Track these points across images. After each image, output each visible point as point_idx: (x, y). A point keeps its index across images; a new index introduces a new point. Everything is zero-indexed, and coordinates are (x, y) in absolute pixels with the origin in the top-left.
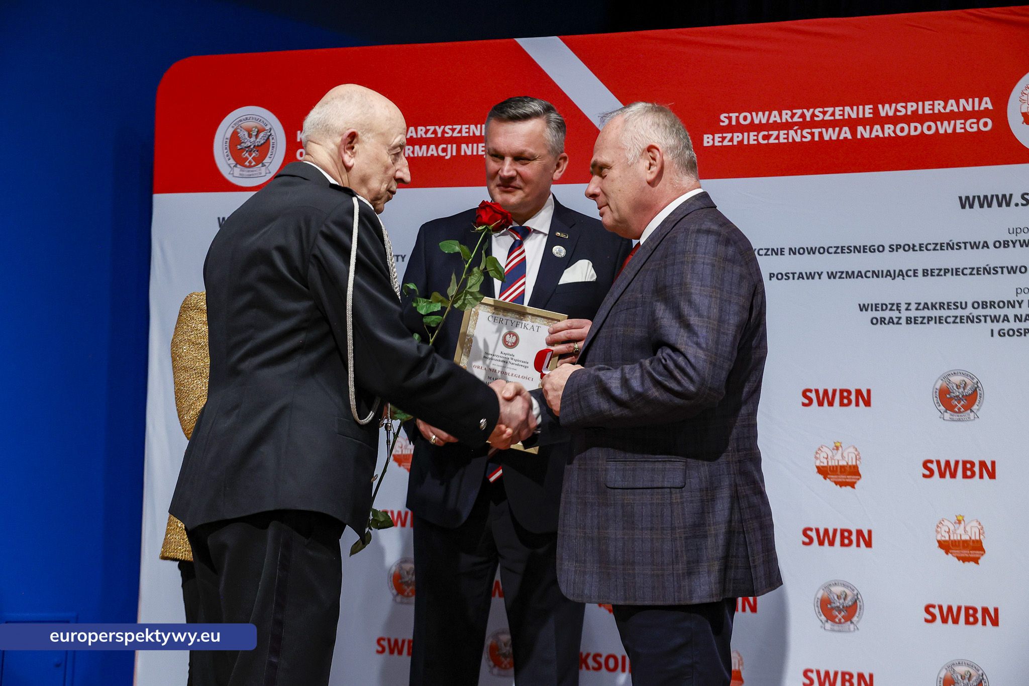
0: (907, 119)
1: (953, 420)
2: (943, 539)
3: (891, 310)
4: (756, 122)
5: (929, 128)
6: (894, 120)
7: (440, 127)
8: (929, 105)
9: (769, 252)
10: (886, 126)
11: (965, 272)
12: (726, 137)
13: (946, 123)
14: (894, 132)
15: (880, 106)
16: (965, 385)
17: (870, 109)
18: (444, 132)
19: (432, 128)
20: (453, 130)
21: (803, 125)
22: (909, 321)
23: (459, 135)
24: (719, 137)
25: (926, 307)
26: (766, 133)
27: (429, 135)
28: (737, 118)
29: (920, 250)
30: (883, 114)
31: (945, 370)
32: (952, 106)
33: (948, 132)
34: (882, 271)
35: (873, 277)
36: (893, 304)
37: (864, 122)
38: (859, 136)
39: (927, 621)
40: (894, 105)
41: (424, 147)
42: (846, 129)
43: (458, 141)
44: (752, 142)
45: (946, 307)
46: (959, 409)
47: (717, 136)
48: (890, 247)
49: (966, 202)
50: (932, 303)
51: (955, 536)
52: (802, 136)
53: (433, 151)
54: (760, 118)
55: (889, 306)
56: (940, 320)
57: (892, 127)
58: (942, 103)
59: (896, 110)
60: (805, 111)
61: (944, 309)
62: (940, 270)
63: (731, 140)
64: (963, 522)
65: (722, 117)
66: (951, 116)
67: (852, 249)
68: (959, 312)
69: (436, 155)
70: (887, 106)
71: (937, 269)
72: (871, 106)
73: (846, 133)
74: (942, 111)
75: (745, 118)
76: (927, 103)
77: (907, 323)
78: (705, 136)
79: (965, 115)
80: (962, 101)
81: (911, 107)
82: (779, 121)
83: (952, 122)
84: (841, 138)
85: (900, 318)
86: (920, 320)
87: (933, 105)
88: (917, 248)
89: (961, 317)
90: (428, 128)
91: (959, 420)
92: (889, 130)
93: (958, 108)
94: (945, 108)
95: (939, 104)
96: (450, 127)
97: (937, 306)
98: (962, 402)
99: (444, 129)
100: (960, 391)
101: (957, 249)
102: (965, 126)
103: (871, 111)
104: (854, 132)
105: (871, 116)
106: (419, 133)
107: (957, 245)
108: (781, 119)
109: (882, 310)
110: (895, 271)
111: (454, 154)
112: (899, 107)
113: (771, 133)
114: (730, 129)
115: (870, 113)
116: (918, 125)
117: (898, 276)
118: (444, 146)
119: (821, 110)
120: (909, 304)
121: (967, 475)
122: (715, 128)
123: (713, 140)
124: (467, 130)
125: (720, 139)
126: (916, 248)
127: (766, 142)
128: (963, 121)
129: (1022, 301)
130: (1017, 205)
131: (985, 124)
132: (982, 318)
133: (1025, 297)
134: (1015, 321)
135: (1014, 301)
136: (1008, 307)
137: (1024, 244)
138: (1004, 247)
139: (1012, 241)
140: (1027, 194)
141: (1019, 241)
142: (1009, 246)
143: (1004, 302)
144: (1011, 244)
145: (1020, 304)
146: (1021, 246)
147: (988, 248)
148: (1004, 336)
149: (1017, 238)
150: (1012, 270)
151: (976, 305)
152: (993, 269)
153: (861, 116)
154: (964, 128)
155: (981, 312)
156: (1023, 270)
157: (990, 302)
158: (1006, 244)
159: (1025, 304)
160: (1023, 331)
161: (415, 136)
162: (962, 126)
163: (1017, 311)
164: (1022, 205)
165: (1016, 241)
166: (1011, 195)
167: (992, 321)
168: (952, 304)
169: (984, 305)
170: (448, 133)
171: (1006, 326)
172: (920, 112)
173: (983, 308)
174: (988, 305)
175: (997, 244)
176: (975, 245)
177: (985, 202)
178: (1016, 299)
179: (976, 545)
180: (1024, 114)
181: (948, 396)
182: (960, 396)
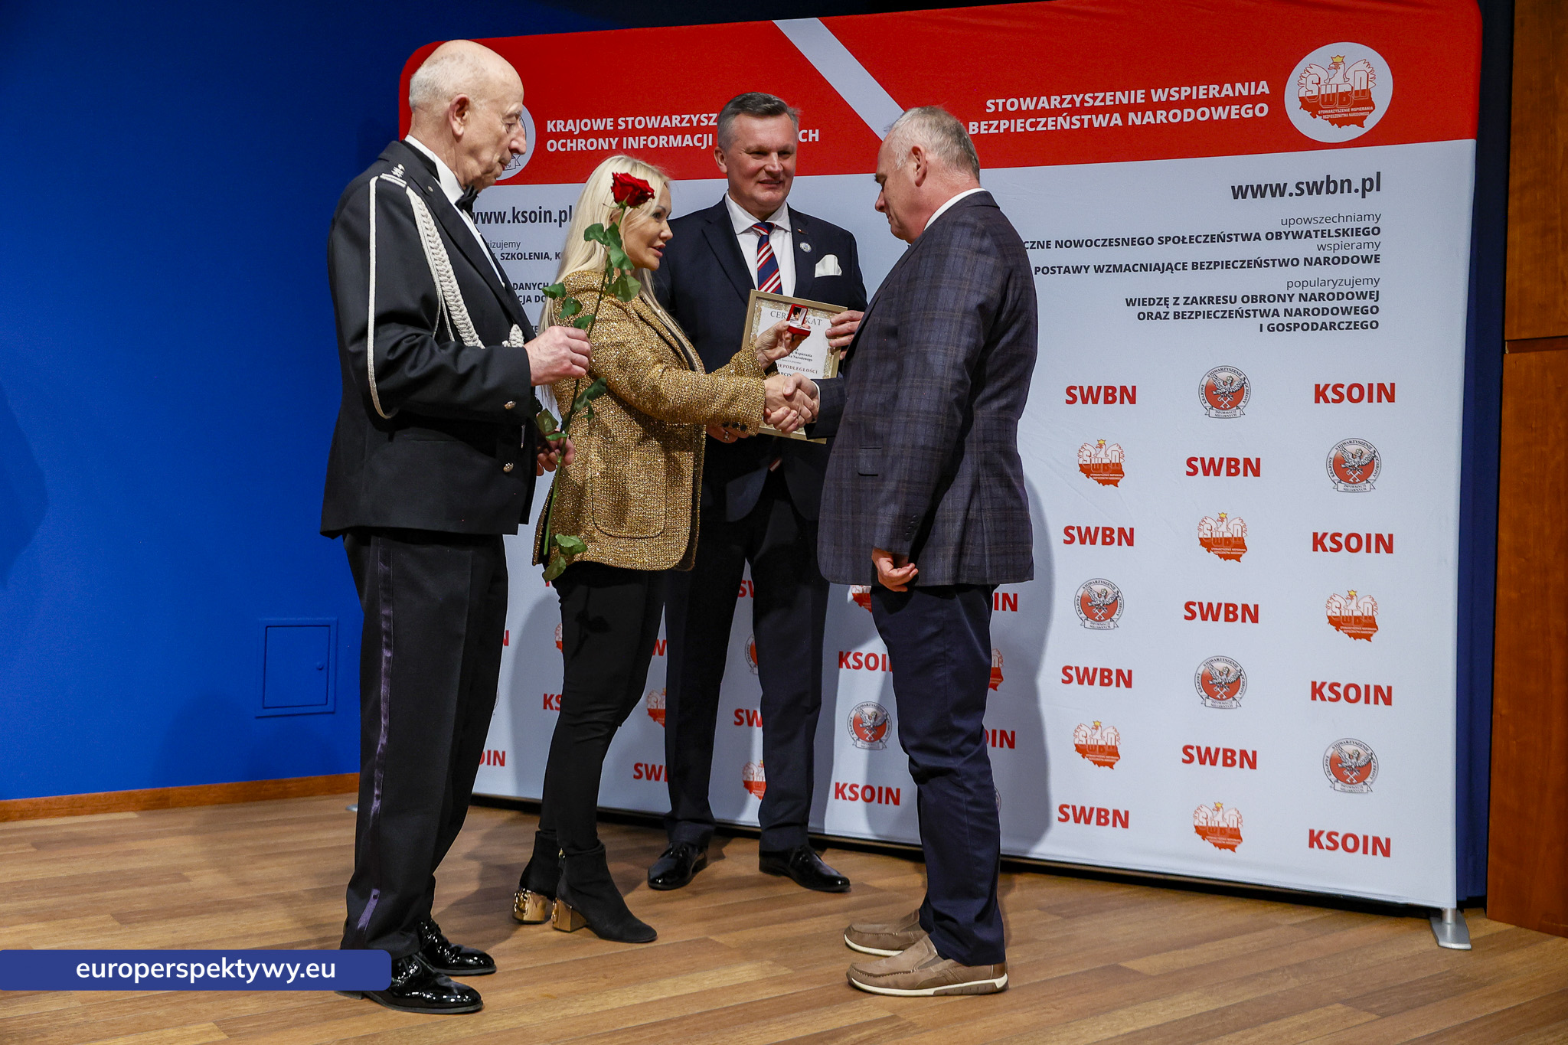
0: (1181, 105)
1: (1218, 417)
2: (1205, 537)
3: (1158, 304)
4: (1024, 108)
5: (1203, 114)
6: (1167, 106)
7: (695, 116)
8: (1204, 89)
9: (1036, 245)
10: (1159, 112)
11: (1236, 264)
12: (992, 125)
13: (1220, 109)
14: (1167, 118)
15: (1153, 91)
16: (1232, 381)
17: (1142, 94)
18: (699, 121)
19: (687, 117)
21: (1073, 111)
22: (1176, 315)
24: (985, 125)
25: (1194, 301)
26: (1034, 120)
27: (684, 124)
28: (1004, 104)
29: (1190, 242)
30: (1155, 99)
31: (1211, 366)
32: (1227, 90)
33: (1222, 118)
34: (1151, 264)
35: (1141, 271)
36: (1161, 299)
37: (1135, 108)
38: (1130, 123)
39: (1187, 618)
40: (1167, 90)
41: (679, 137)
42: (1116, 115)
44: (1019, 130)
45: (1214, 301)
46: (1225, 406)
47: (982, 123)
48: (1159, 239)
49: (1239, 192)
50: (1201, 297)
51: (1217, 533)
52: (1071, 123)
53: (688, 141)
54: (1028, 104)
55: (1157, 301)
56: (1208, 315)
57: (1164, 113)
58: (1217, 87)
59: (1169, 95)
60: (1075, 96)
61: (1213, 303)
62: (1210, 263)
63: (998, 127)
64: (1225, 520)
65: (989, 103)
66: (1227, 101)
67: (1120, 241)
68: (1228, 307)
69: (691, 145)
70: (1160, 91)
71: (1207, 262)
72: (1143, 91)
73: (1117, 120)
74: (1217, 96)
75: (1012, 105)
76: (1201, 88)
77: (1175, 318)
78: (971, 124)
79: (1240, 100)
80: (1238, 86)
81: (1185, 91)
82: (1047, 107)
83: (1228, 108)
84: (1112, 125)
85: (1167, 313)
86: (1188, 314)
87: (1208, 89)
88: (1187, 240)
89: (1230, 311)
90: (683, 116)
91: (1225, 417)
92: (1161, 116)
93: (1234, 92)
94: (1220, 92)
95: (1214, 89)
96: (706, 115)
97: (1206, 300)
98: (1229, 399)
99: (700, 117)
100: (1227, 387)
101: (1228, 241)
102: (1240, 111)
103: (1143, 96)
104: (1124, 118)
105: (1143, 101)
106: (674, 122)
107: (1228, 237)
108: (1050, 106)
109: (1150, 305)
110: (1163, 264)
111: (710, 144)
112: (1172, 92)
113: (1038, 120)
114: (997, 115)
115: (1142, 99)
116: (1192, 111)
117: (1167, 270)
118: (701, 136)
119: (1092, 95)
120: (1178, 298)
121: (1231, 473)
122: (981, 115)
123: (979, 127)
125: (986, 127)
126: (1185, 241)
127: (1033, 129)
128: (1238, 107)
129: (1293, 295)
130: (1291, 195)
131: (1261, 110)
132: (1252, 313)
133: (1296, 291)
134: (1285, 316)
135: (1285, 295)
136: (1278, 301)
137: (1297, 235)
138: (1277, 239)
139: (1285, 232)
140: (1303, 183)
141: (1293, 232)
142: (1281, 238)
143: (1274, 296)
144: (1283, 235)
145: (1291, 298)
146: (1294, 238)
147: (1260, 240)
148: (1274, 331)
149: (1290, 230)
150: (1284, 263)
151: (1246, 299)
152: (1265, 262)
153: (1132, 101)
154: (1240, 114)
155: (1250, 306)
156: (1295, 262)
157: (1261, 296)
158: (1278, 236)
159: (1296, 298)
160: (1292, 326)
161: (669, 126)
162: (1238, 111)
163: (1288, 305)
164: (1297, 194)
165: (1289, 232)
166: (1285, 185)
167: (1262, 316)
168: (1221, 298)
169: (1254, 299)
170: (704, 122)
171: (1276, 320)
172: (1194, 97)
173: (1252, 302)
174: (1258, 299)
175: (1270, 236)
176: (1246, 237)
177: (1259, 191)
178: (1287, 292)
179: (1238, 542)
180: (1302, 99)
181: (1215, 393)
182: (1227, 393)
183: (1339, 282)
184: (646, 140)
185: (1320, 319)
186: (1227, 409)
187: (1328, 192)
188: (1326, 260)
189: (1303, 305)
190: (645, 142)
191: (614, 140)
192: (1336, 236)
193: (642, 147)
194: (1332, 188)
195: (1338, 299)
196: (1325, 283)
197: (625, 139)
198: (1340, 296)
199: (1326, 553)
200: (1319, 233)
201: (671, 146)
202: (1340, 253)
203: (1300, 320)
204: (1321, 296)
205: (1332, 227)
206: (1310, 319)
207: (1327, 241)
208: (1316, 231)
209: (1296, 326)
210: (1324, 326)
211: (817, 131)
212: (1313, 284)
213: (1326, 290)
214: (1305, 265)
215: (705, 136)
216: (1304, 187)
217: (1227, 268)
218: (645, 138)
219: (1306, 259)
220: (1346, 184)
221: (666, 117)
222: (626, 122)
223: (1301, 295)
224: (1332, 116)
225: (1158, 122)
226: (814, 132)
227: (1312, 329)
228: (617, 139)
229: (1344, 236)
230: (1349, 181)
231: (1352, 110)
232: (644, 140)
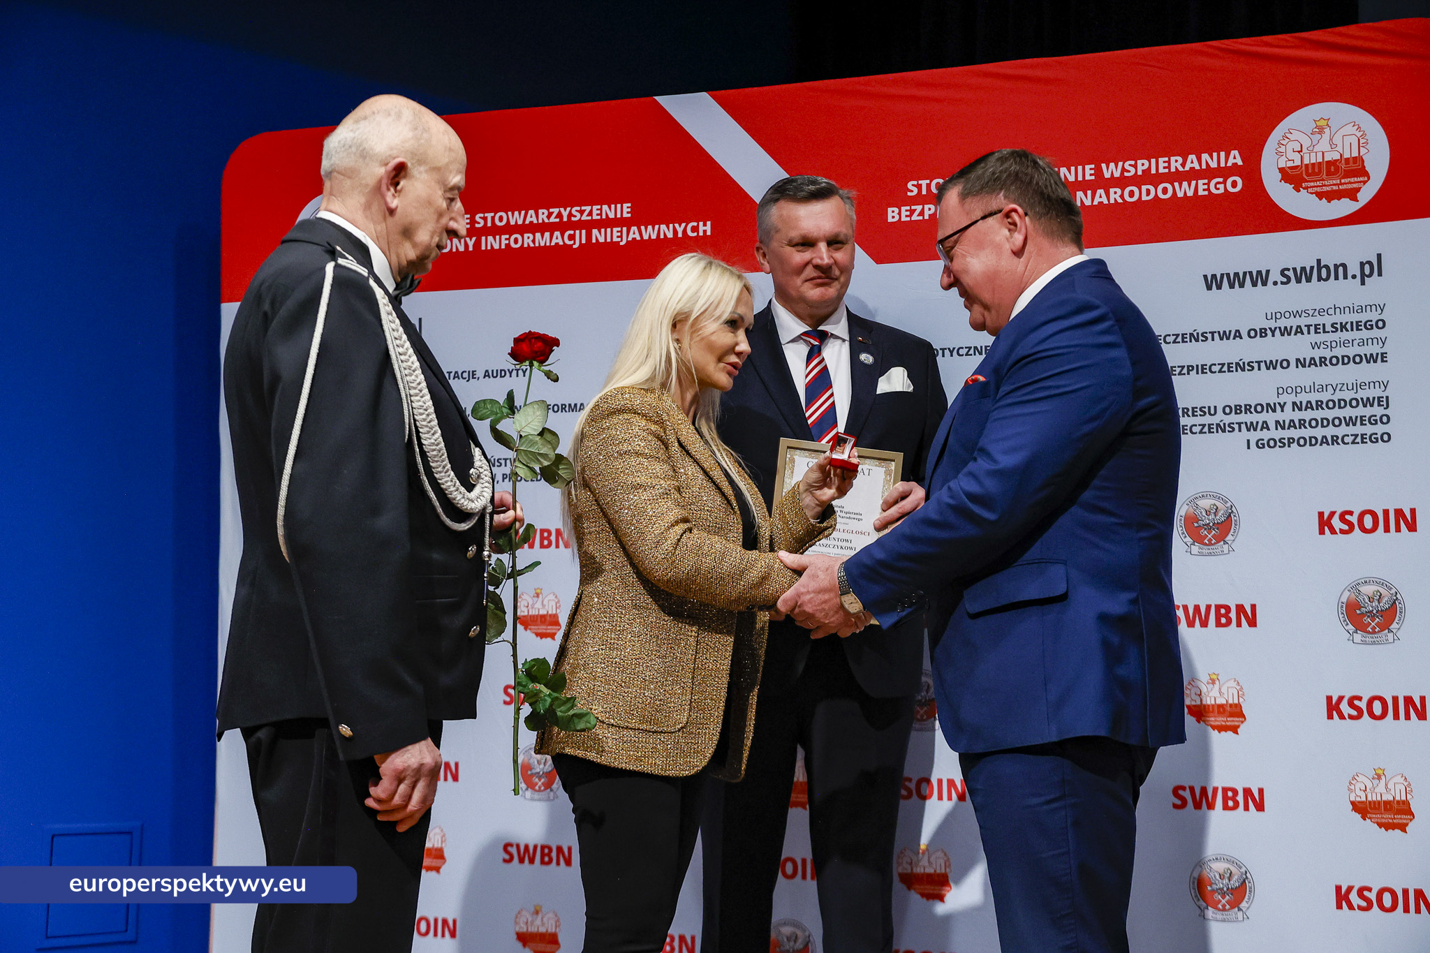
0: (1138, 181)
1: (1201, 554)
2: (1193, 703)
5: (1165, 191)
6: (1122, 182)
7: (565, 210)
8: (1164, 162)
9: (972, 352)
10: (1112, 190)
11: (1214, 369)
12: (915, 210)
13: (1185, 184)
14: (1122, 196)
15: (1104, 166)
16: (1216, 510)
17: (1091, 169)
18: (570, 215)
19: (556, 211)
20: (582, 212)
23: (589, 218)
24: (906, 211)
27: (553, 219)
28: (929, 185)
30: (1107, 175)
31: (1192, 492)
32: (1192, 162)
33: (1188, 195)
37: (1084, 186)
39: (1175, 806)
40: (1120, 164)
41: (547, 235)
43: (589, 226)
45: (1190, 413)
46: (1210, 540)
47: (903, 209)
49: (1212, 282)
51: (1209, 699)
53: (557, 239)
57: (1119, 191)
58: (1180, 160)
59: (1124, 170)
61: (1189, 416)
62: (1183, 367)
63: (922, 213)
64: (1217, 682)
65: (910, 185)
66: (1193, 175)
68: (1207, 420)
69: (561, 243)
70: (1112, 165)
71: (1178, 367)
72: (1093, 166)
74: (1181, 169)
76: (1161, 160)
78: (890, 210)
79: (1209, 174)
80: (1205, 156)
81: (1142, 165)
83: (1194, 183)
87: (1169, 162)
89: (1209, 425)
90: (551, 210)
91: (1210, 554)
92: (1115, 195)
93: (1200, 165)
94: (1183, 165)
95: (1176, 161)
96: (578, 208)
98: (1214, 532)
99: (571, 211)
100: (1210, 517)
101: (1202, 341)
102: (1209, 187)
103: (1093, 172)
105: (1093, 178)
106: (541, 216)
107: (1203, 336)
111: (584, 241)
112: (1127, 166)
114: (920, 199)
115: (1091, 175)
116: (1152, 188)
118: (572, 232)
121: (1221, 623)
122: (901, 199)
123: (900, 214)
124: (599, 212)
125: (908, 213)
128: (1206, 181)
129: (1285, 403)
130: (1275, 283)
131: (1234, 184)
132: (1236, 426)
133: (1288, 399)
134: (1277, 429)
135: (1275, 404)
136: (1267, 412)
137: (1286, 332)
138: (1261, 336)
139: (1270, 329)
140: (1288, 270)
141: (1280, 328)
142: (1266, 335)
143: (1262, 405)
144: (1269, 332)
145: (1282, 408)
146: (1282, 335)
147: (1241, 338)
148: (1264, 447)
149: (1277, 325)
150: (1271, 365)
151: (1227, 410)
152: (1248, 365)
153: (1080, 178)
154: (1208, 189)
155: (1234, 418)
156: (1284, 364)
157: (1246, 405)
158: (1263, 333)
159: (1288, 407)
160: (1286, 441)
161: (535, 222)
162: (1206, 187)
163: (1279, 415)
164: (1282, 283)
165: (1276, 328)
166: (1268, 272)
167: (1248, 430)
168: (1198, 410)
169: (1238, 409)
170: (575, 216)
171: (1265, 435)
172: (1153, 171)
173: (1236, 413)
174: (1243, 409)
175: (1252, 333)
176: (1224, 336)
177: (1236, 280)
178: (1277, 401)
179: (1234, 709)
180: (1281, 170)
181: (1196, 525)
182: (1211, 524)
183: (1339, 386)
184: (509, 239)
185: (1319, 432)
186: (1212, 544)
187: (1320, 279)
188: (1323, 361)
189: (1297, 416)
190: (507, 242)
191: (471, 240)
192: (1332, 332)
193: (503, 247)
194: (1324, 274)
195: (1340, 407)
196: (1323, 388)
197: (483, 238)
198: (1342, 404)
199: (1343, 721)
200: (1312, 329)
201: (537, 245)
202: (1339, 352)
203: (1295, 433)
204: (1319, 404)
205: (1327, 320)
206: (1307, 433)
207: (1321, 337)
208: (1308, 326)
209: (1291, 441)
210: (1324, 441)
211: (709, 223)
212: (1308, 390)
213: (1324, 397)
214: (1297, 367)
215: (578, 232)
216: (1291, 274)
217: (1203, 373)
218: (507, 236)
219: (1298, 360)
220: (1341, 269)
221: (531, 212)
222: (485, 219)
223: (1294, 403)
224: (1319, 190)
225: (1112, 201)
226: (705, 225)
227: (1311, 445)
228: (474, 239)
229: (1342, 331)
230: (1344, 266)
231: (1343, 181)
232: (506, 239)
